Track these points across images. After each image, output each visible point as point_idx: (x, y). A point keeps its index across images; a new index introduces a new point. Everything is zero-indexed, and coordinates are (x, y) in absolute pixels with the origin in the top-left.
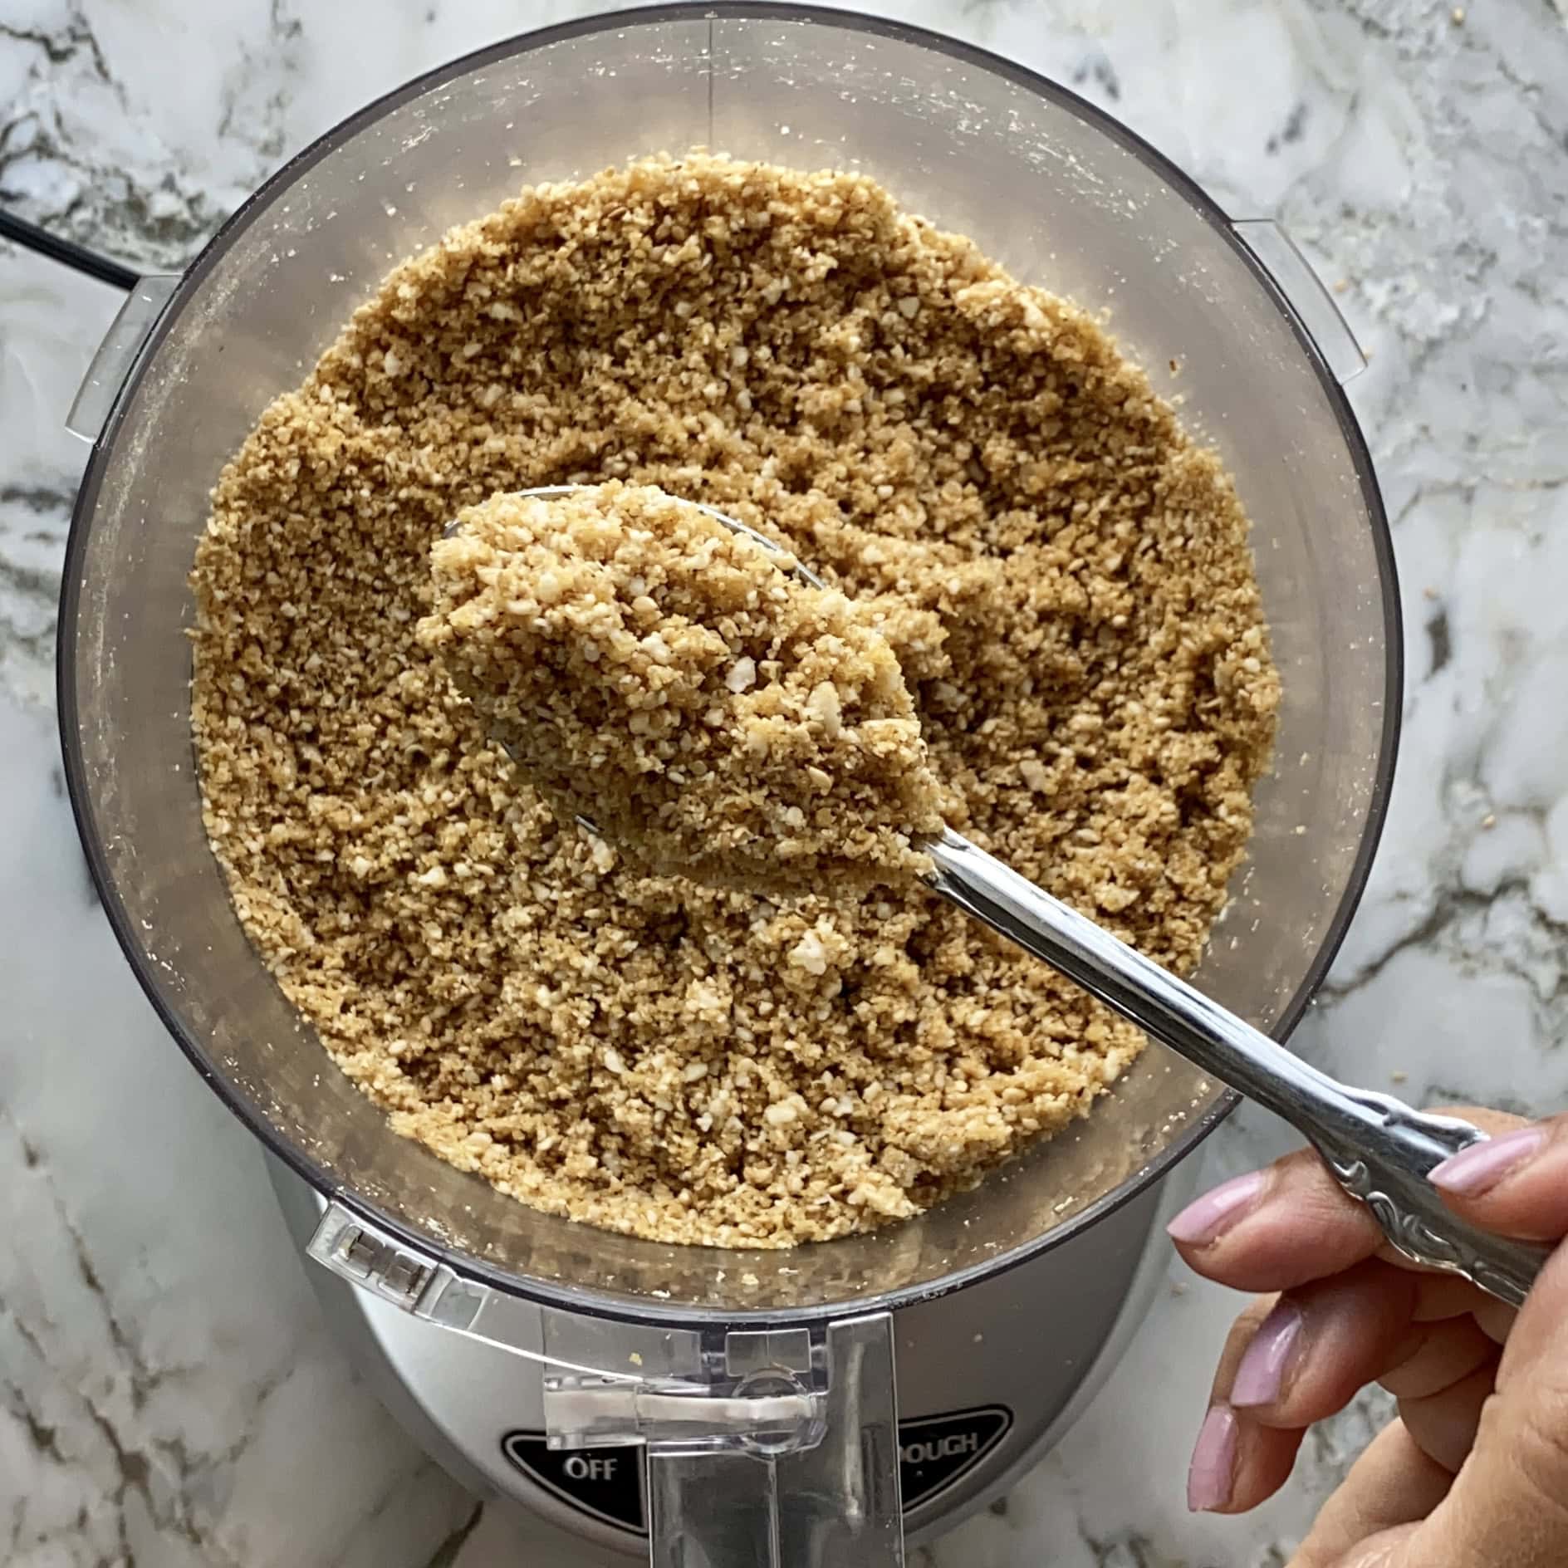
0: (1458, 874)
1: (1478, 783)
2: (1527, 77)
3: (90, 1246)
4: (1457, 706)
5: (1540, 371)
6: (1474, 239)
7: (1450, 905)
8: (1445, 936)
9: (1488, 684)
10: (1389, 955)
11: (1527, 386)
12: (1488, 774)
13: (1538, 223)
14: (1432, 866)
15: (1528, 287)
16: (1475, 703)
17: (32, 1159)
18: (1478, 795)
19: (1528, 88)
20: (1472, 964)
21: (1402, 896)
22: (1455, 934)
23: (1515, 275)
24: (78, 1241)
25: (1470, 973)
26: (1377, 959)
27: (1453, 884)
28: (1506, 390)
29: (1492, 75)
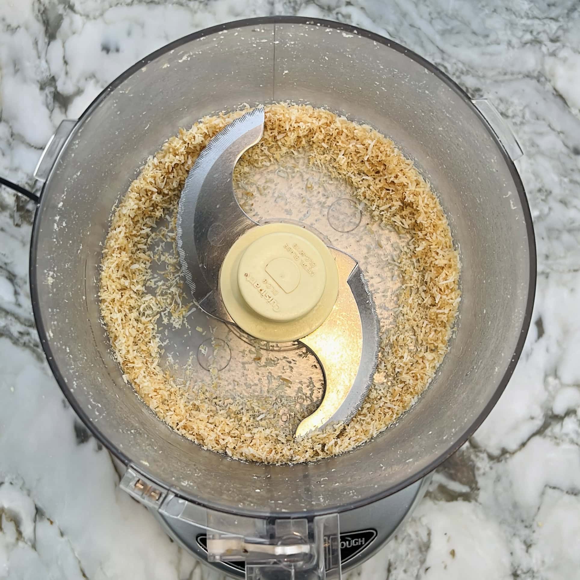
0: (551, 410)
1: (556, 376)
2: (559, 129)
3: (83, 563)
4: (547, 350)
5: (570, 231)
6: (543, 187)
7: (549, 421)
8: (548, 432)
9: (558, 342)
10: (529, 439)
11: (566, 237)
12: (559, 373)
13: (566, 180)
14: (542, 407)
15: (564, 202)
16: (554, 349)
17: (62, 534)
18: (557, 381)
19: (559, 133)
20: (558, 441)
21: (532, 418)
22: (552, 431)
23: (559, 198)
24: (79, 562)
25: (558, 444)
26: (525, 440)
27: (550, 413)
28: (558, 238)
29: (546, 129)
